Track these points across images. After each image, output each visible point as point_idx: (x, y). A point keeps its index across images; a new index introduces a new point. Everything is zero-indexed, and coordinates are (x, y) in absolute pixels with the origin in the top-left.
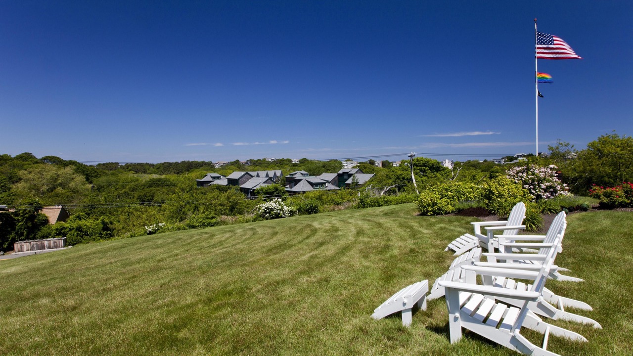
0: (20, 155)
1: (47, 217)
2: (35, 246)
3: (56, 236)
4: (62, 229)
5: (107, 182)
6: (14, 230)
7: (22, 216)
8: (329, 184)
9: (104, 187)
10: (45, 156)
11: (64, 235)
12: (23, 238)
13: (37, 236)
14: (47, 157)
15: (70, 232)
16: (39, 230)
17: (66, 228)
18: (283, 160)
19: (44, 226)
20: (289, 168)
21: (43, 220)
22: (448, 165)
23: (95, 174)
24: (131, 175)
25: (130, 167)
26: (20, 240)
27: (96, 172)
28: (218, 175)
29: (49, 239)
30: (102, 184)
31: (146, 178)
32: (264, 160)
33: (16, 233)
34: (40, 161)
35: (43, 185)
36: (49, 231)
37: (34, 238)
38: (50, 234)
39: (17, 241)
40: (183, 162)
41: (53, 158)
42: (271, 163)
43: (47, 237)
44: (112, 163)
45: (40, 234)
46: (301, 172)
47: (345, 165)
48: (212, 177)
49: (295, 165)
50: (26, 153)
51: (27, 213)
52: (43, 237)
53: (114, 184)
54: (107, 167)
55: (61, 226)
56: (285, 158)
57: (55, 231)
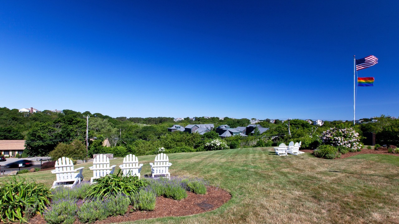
8: (242, 134)
18: (214, 118)
20: (217, 123)
22: (320, 123)
24: (133, 124)
25: (132, 120)
28: (180, 126)
29: (107, 154)
31: (142, 125)
32: (203, 117)
39: (94, 154)
40: (159, 118)
42: (207, 119)
46: (225, 125)
47: (252, 121)
48: (176, 127)
49: (221, 121)
56: (215, 117)
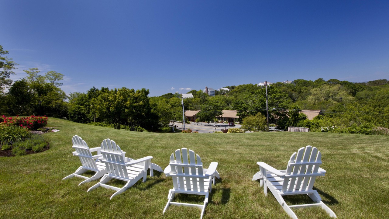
0: (317, 80)
1: (305, 116)
2: (296, 130)
3: (306, 126)
4: (309, 123)
5: (366, 95)
6: (288, 121)
7: (290, 114)
9: (363, 99)
10: (330, 79)
11: (309, 126)
12: (292, 125)
13: (297, 125)
14: (330, 80)
15: (312, 126)
16: (298, 122)
17: (311, 123)
19: (300, 120)
21: (303, 117)
23: (361, 89)
26: (291, 126)
27: (362, 88)
29: (302, 128)
30: (362, 97)
33: (289, 122)
34: (326, 83)
35: (322, 97)
36: (303, 123)
37: (296, 126)
38: (303, 125)
39: (289, 126)
41: (334, 80)
43: (301, 126)
44: (381, 80)
45: (298, 124)
50: (320, 79)
51: (292, 113)
52: (300, 126)
53: (372, 96)
54: (376, 83)
55: (308, 121)
57: (305, 124)
